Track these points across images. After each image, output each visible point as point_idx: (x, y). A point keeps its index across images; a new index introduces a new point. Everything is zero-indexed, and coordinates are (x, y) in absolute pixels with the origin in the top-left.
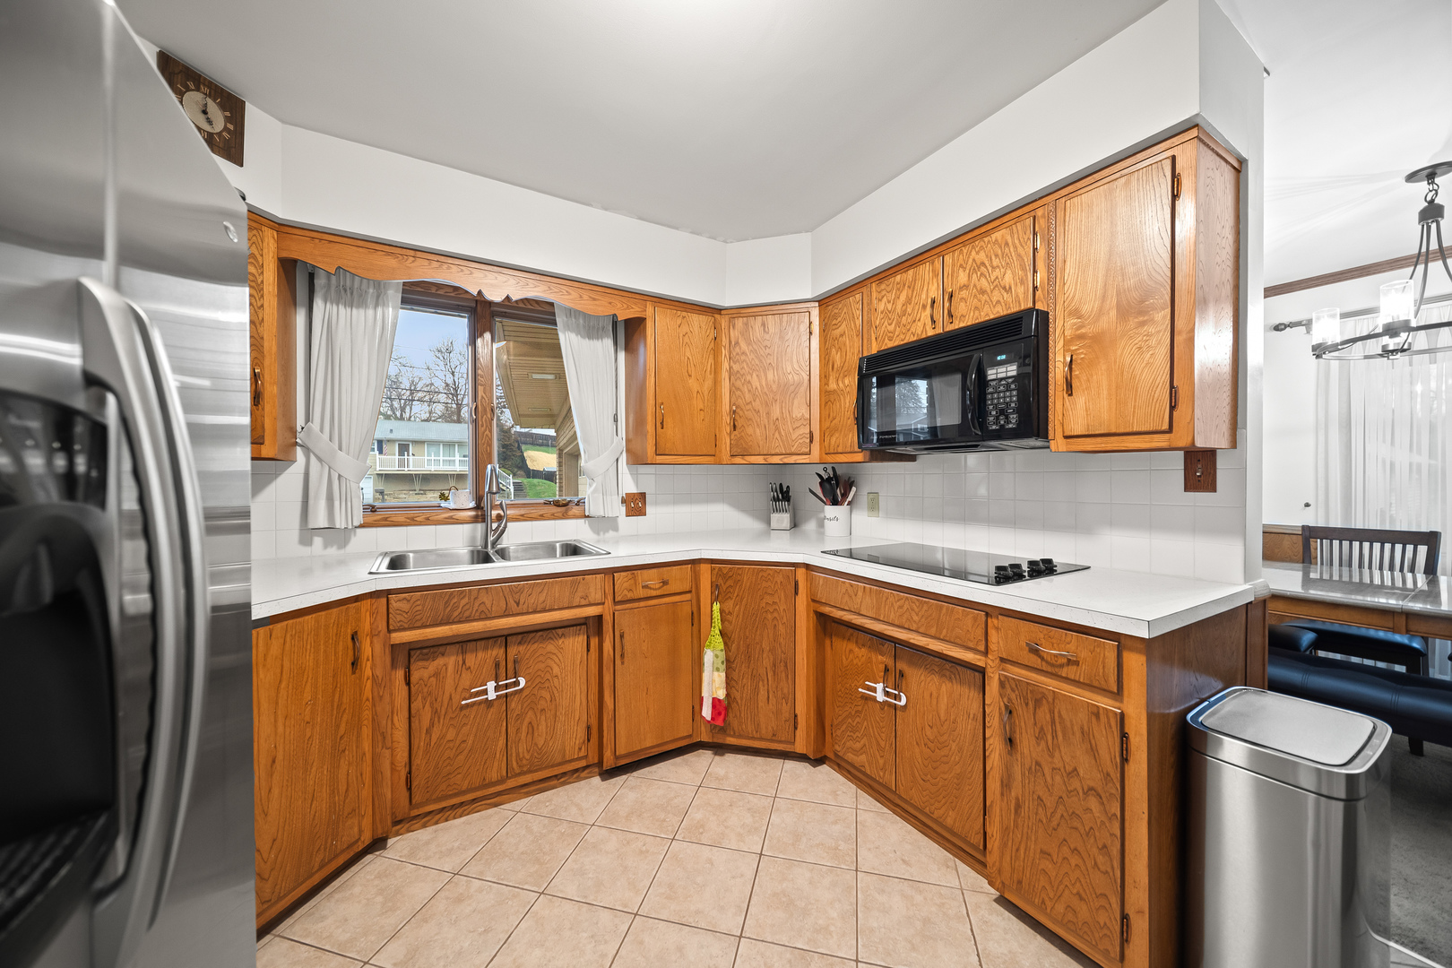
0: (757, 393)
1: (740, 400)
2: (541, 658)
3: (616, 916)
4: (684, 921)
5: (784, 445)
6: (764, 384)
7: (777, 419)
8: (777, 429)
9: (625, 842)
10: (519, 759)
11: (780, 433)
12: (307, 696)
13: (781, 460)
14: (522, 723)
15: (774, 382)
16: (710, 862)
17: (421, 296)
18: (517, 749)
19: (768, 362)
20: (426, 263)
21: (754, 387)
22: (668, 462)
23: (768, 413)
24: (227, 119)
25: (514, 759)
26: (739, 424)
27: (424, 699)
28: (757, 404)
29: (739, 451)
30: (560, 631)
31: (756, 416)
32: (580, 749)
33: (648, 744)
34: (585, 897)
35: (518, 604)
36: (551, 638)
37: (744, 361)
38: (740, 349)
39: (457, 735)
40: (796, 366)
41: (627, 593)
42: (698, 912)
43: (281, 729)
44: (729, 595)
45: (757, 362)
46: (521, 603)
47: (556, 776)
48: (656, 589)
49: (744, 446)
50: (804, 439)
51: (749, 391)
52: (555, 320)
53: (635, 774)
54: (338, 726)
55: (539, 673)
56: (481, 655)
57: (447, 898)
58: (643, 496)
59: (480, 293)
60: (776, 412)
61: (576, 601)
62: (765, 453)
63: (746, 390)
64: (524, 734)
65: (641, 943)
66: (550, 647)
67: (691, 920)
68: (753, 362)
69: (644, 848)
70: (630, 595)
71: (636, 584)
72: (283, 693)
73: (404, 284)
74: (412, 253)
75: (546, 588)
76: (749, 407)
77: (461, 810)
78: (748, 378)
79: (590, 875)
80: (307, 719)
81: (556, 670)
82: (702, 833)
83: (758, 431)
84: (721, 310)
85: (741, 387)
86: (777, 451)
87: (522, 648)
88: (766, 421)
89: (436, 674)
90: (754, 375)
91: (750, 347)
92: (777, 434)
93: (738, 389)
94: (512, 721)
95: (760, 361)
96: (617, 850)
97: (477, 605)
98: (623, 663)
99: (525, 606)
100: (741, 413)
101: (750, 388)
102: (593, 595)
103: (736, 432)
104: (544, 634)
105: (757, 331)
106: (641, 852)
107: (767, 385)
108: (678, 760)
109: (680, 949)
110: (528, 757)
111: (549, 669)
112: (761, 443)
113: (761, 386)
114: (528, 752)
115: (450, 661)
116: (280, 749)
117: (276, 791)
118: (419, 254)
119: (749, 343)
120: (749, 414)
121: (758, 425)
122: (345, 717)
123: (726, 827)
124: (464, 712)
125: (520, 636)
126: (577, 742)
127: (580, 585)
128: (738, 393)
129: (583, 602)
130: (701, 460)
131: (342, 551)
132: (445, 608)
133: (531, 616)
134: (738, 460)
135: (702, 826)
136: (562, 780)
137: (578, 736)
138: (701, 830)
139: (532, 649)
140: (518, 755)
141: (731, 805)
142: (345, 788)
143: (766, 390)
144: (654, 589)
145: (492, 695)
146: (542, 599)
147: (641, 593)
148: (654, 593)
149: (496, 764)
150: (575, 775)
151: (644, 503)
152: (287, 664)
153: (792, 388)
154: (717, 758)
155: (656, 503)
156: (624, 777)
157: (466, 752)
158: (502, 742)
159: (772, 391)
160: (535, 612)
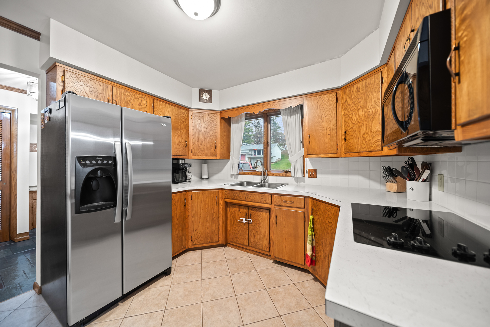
0: (355, 122)
1: (348, 127)
2: (256, 216)
3: (232, 292)
4: (240, 307)
5: (367, 147)
6: (358, 117)
7: (364, 134)
8: (364, 138)
9: (256, 280)
10: (251, 243)
11: (366, 142)
12: (207, 207)
13: (367, 154)
14: (252, 232)
15: (362, 115)
16: (265, 303)
17: (250, 116)
18: (251, 240)
19: (360, 105)
20: (242, 109)
21: (353, 120)
22: (324, 157)
23: (360, 132)
24: (209, 95)
25: (250, 241)
26: (347, 138)
27: (232, 217)
28: (355, 128)
29: (347, 151)
30: (262, 210)
31: (354, 133)
32: (267, 248)
33: (286, 259)
34: (234, 283)
35: (248, 198)
36: (259, 211)
37: (350, 108)
38: (348, 103)
39: (238, 228)
40: (373, 104)
41: (278, 203)
42: (245, 309)
43: (201, 211)
44: (316, 214)
45: (355, 107)
46: (249, 198)
47: (262, 253)
48: (289, 204)
49: (350, 148)
50: (378, 143)
51: (351, 122)
52: (281, 113)
53: (282, 267)
54: (213, 215)
55: (256, 220)
56: (243, 210)
57: (220, 263)
58: (315, 170)
59: (253, 113)
60: (364, 130)
61: (263, 202)
62: (359, 151)
63: (350, 122)
64: (252, 236)
65: (228, 302)
66: (259, 214)
67: (241, 309)
68: (353, 108)
69: (257, 285)
70: (279, 204)
71: (281, 200)
72: (202, 204)
73: (246, 114)
74: (240, 108)
75: (255, 196)
76: (351, 130)
77: (236, 247)
78: (351, 116)
79: (241, 280)
80: (207, 211)
81: (260, 221)
82: (274, 295)
83: (355, 141)
84: (340, 88)
85: (348, 121)
86: (364, 150)
87: (252, 211)
88: (359, 135)
89: (234, 211)
90: (354, 114)
91: (352, 101)
92: (364, 142)
93: (347, 122)
94: (250, 231)
95: (356, 107)
96: (252, 280)
97: (239, 196)
98: (277, 226)
99: (250, 199)
100: (348, 133)
101: (352, 121)
102: (267, 200)
103: (346, 142)
104: (257, 209)
105: (355, 92)
106: (256, 285)
107: (359, 117)
108: (299, 272)
109: (231, 311)
110: (253, 243)
111: (258, 220)
112: (357, 146)
113: (357, 118)
114: (253, 242)
115: (236, 209)
116: (201, 215)
117: (201, 223)
118: (241, 108)
119: (351, 99)
120: (351, 133)
121: (355, 138)
122: (215, 214)
123: (283, 300)
124: (239, 223)
125: (252, 208)
126: (266, 246)
127: (264, 197)
128: (347, 124)
129: (265, 202)
130: (328, 156)
131: (237, 180)
132: (233, 195)
133: (251, 203)
134: (347, 155)
135: (277, 293)
136: (263, 255)
137: (266, 244)
138: (275, 294)
139: (254, 213)
140: (251, 241)
141: (294, 296)
142: (215, 229)
143: (359, 120)
144: (288, 204)
145: (244, 221)
146: (254, 198)
147: (283, 204)
148: (288, 205)
149: (246, 241)
150: (267, 256)
151: (316, 173)
152: (203, 200)
153: (371, 116)
154: (313, 281)
155: (321, 173)
156: (279, 265)
157: (240, 234)
158: (247, 235)
159: (362, 120)
160: (252, 202)
